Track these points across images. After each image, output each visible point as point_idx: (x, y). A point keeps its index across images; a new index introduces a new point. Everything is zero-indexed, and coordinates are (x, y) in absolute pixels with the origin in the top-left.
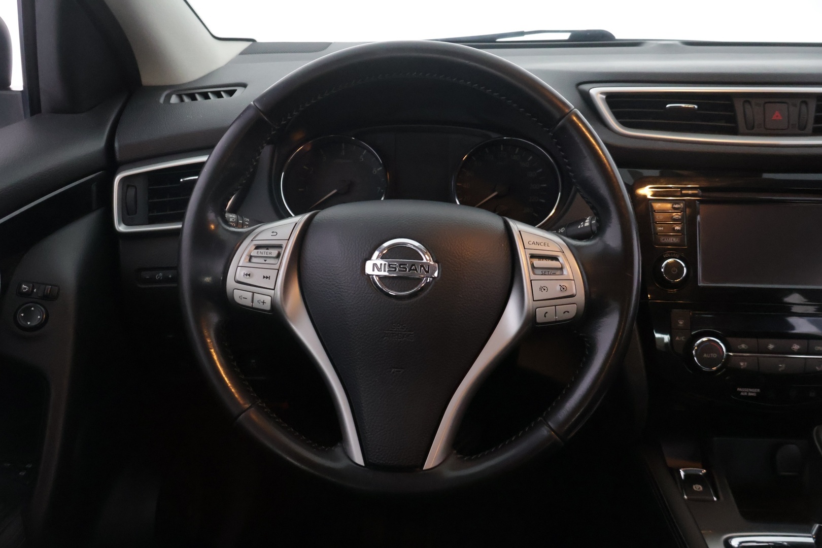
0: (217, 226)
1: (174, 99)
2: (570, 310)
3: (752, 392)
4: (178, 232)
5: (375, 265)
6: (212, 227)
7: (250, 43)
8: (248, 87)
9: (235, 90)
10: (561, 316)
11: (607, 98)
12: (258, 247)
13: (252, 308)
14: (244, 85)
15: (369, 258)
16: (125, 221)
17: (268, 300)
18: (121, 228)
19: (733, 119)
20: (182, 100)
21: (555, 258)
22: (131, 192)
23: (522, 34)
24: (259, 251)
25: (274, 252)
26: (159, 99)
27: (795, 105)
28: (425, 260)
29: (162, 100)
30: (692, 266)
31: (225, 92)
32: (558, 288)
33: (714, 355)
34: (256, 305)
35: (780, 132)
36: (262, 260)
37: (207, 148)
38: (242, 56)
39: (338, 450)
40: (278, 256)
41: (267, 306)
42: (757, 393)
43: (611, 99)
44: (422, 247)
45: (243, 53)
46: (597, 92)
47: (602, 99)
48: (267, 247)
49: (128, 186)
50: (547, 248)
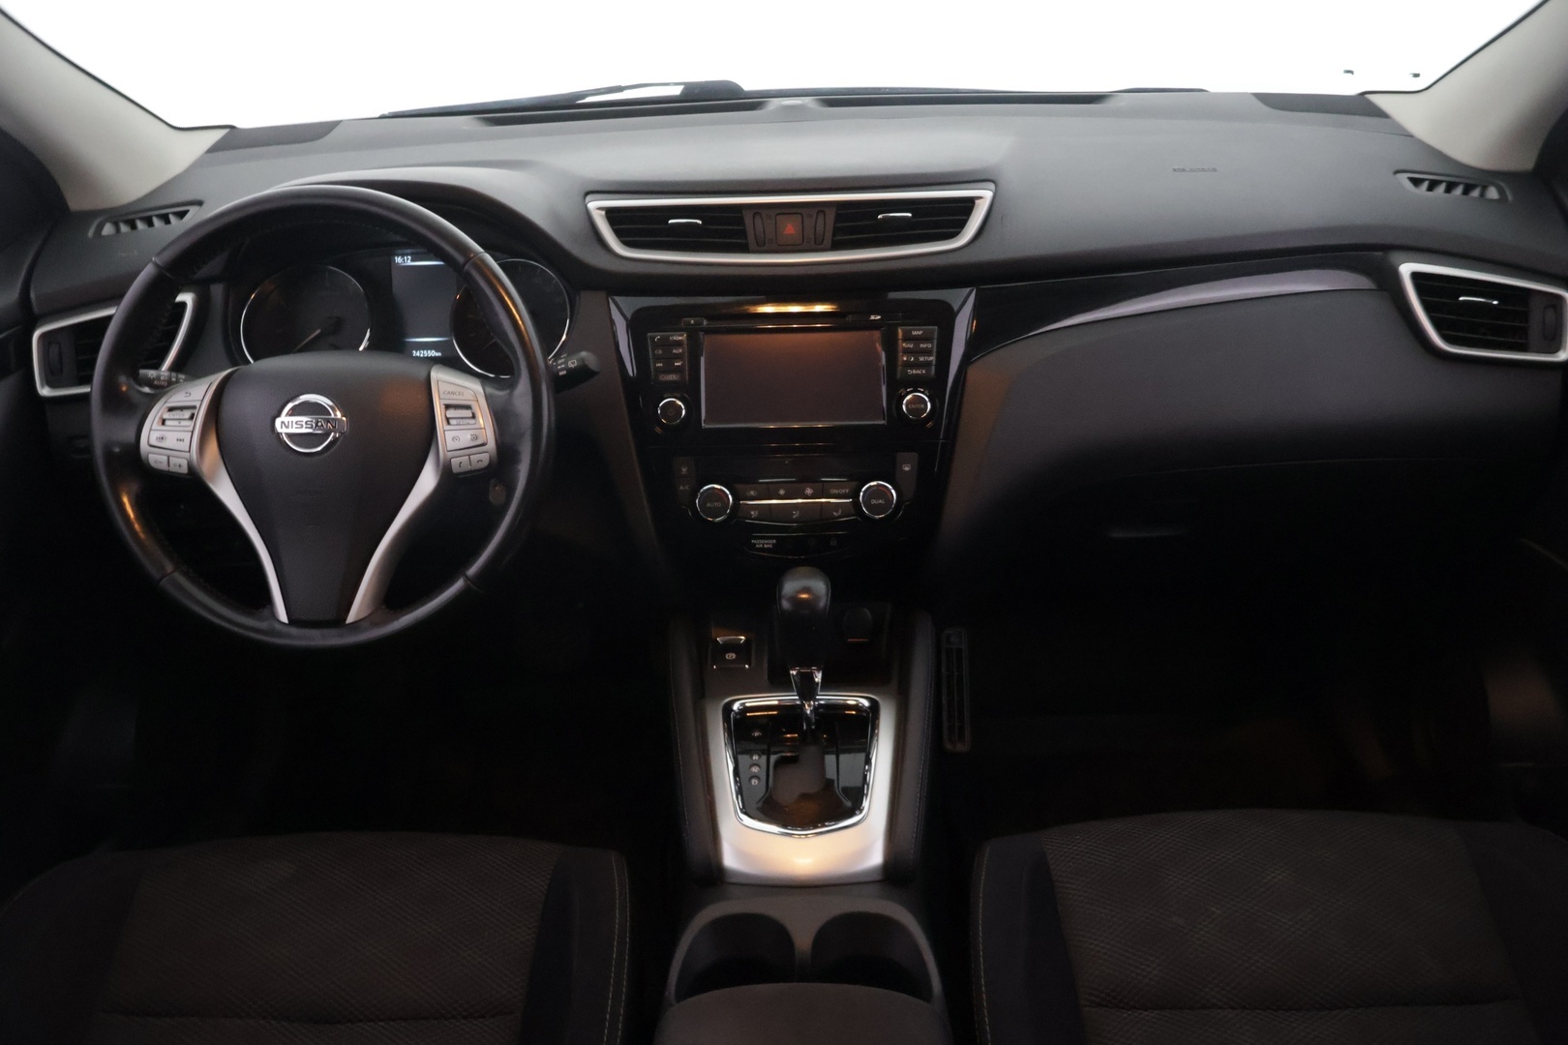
0: (129, 387)
1: (108, 229)
2: (481, 459)
3: (768, 544)
4: (86, 397)
5: (283, 422)
6: (124, 389)
7: (227, 130)
8: (204, 206)
9: (187, 211)
10: (476, 466)
11: (607, 213)
12: (171, 409)
13: (169, 471)
14: (200, 203)
15: (279, 415)
16: (50, 382)
17: (184, 463)
18: (45, 391)
19: (743, 234)
20: (118, 230)
21: (468, 407)
22: (54, 350)
23: (620, 89)
24: (174, 413)
25: (187, 414)
26: (88, 230)
27: (811, 216)
28: (333, 416)
29: (91, 233)
30: (693, 405)
31: (175, 214)
32: (469, 437)
33: (717, 504)
34: (173, 469)
35: (789, 248)
36: (176, 423)
37: (114, 298)
38: (210, 154)
39: (266, 612)
40: (192, 417)
41: (184, 470)
42: (773, 544)
43: (612, 214)
44: (331, 403)
45: (214, 149)
46: (595, 205)
47: (601, 215)
48: (182, 408)
49: (50, 344)
50: (461, 397)
